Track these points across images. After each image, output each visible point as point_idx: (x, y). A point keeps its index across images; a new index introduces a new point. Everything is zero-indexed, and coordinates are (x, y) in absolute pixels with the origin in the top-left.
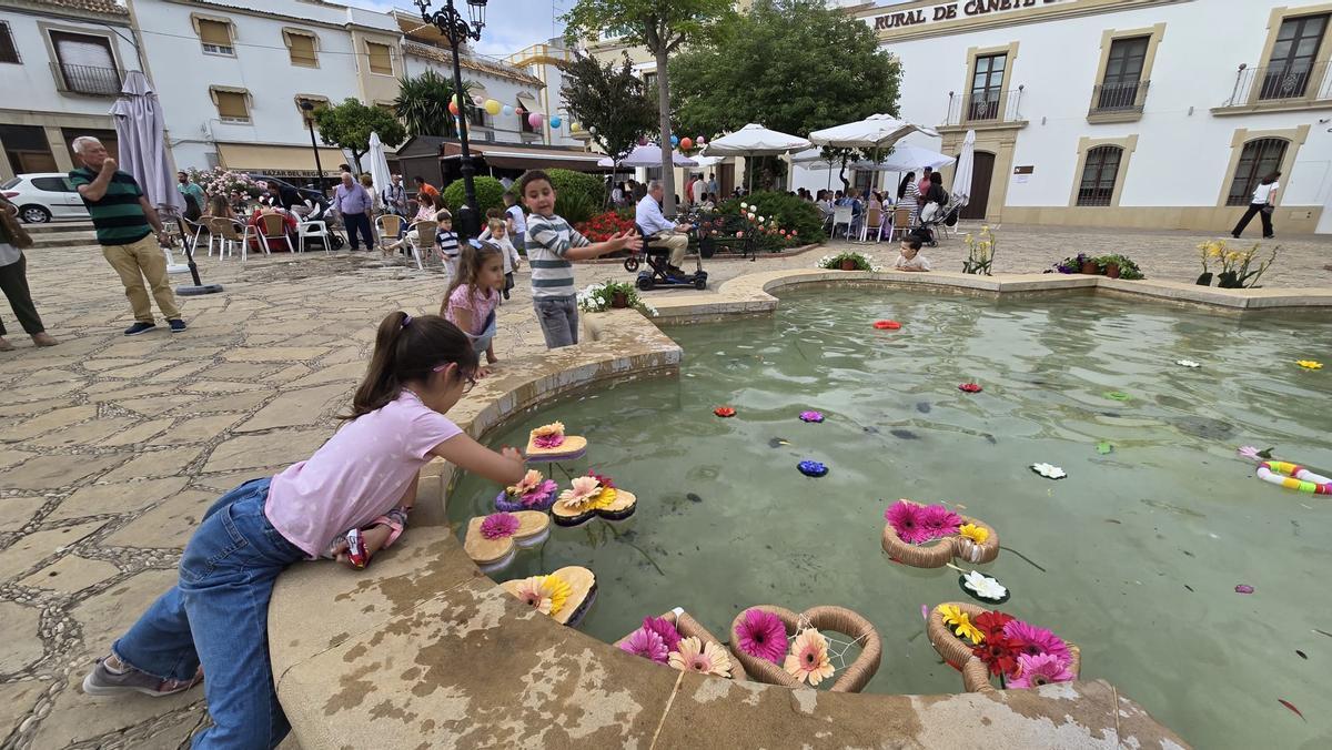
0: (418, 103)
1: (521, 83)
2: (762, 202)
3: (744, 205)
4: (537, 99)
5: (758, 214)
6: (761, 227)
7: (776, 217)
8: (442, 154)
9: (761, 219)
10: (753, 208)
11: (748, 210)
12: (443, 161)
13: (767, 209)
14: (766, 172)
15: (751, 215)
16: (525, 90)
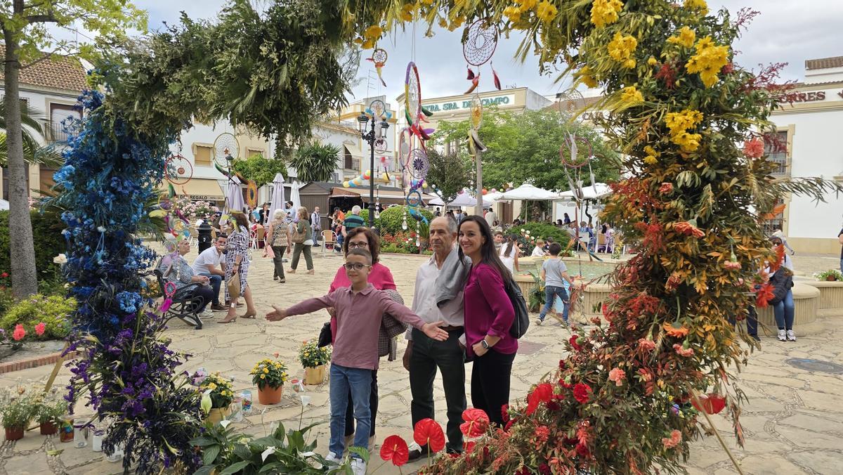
0: (308, 160)
1: (347, 134)
2: (533, 228)
3: (523, 230)
4: (357, 145)
5: (531, 235)
6: (532, 242)
7: (541, 237)
8: (331, 194)
9: (533, 238)
10: (528, 232)
11: (525, 233)
12: (331, 198)
13: (536, 232)
14: (536, 209)
15: (526, 236)
16: (349, 138)
